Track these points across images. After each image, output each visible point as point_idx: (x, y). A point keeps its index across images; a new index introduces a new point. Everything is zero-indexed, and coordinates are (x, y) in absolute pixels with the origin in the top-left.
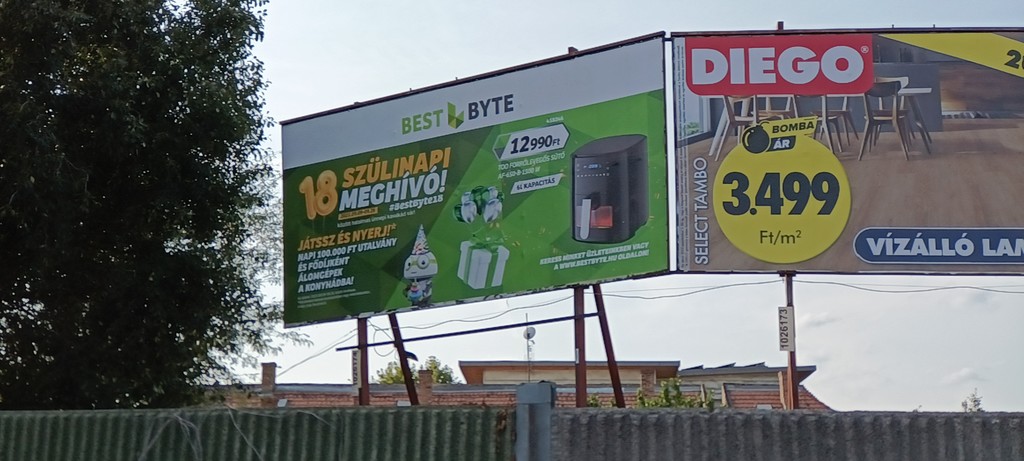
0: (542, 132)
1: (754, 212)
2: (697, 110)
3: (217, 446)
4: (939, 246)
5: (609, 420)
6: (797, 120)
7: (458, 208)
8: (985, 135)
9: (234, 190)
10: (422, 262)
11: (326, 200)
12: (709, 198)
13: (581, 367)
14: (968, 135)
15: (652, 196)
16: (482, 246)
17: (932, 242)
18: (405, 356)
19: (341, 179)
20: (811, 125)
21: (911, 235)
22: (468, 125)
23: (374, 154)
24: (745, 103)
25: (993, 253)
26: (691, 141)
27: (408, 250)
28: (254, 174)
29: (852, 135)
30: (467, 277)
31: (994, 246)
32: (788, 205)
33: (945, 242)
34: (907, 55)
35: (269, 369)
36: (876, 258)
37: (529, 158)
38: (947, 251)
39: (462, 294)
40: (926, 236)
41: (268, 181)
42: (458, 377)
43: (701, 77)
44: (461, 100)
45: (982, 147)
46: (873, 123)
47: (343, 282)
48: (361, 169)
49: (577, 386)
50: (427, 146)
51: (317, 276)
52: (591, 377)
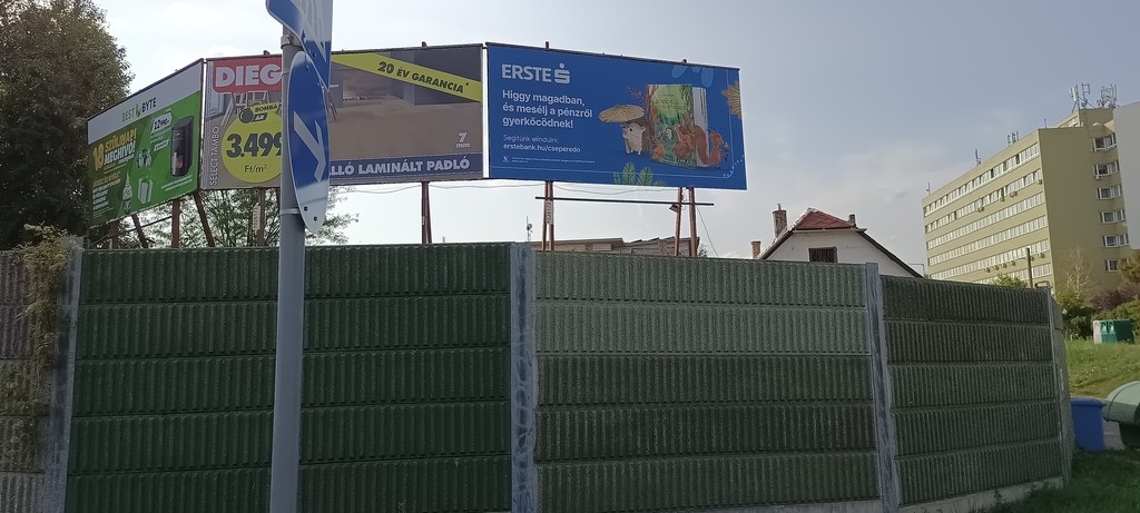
1: (243, 155)
2: (216, 100)
4: (337, 170)
6: (269, 104)
7: (138, 161)
8: (364, 108)
14: (355, 109)
15: (194, 148)
16: (144, 181)
20: (275, 107)
24: (242, 95)
25: (364, 172)
26: (212, 118)
27: (124, 184)
31: (364, 169)
32: (261, 150)
33: (340, 167)
38: (340, 173)
43: (220, 83)
45: (362, 115)
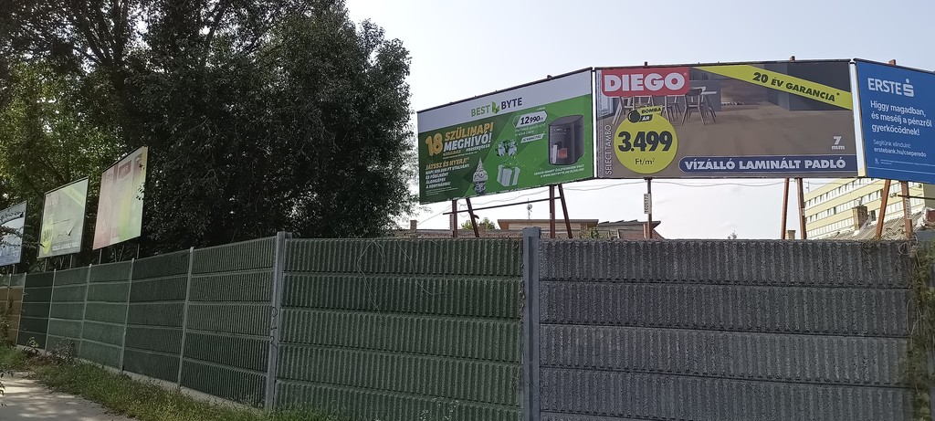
0: (536, 114)
1: (633, 150)
2: (606, 103)
3: (391, 255)
4: (718, 165)
5: (565, 244)
6: (654, 107)
7: (497, 150)
8: (742, 113)
9: (397, 142)
10: (481, 174)
11: (437, 147)
12: (612, 143)
13: (552, 221)
14: (733, 113)
15: (585, 143)
16: (507, 167)
17: (715, 163)
18: (473, 217)
19: (444, 137)
20: (659, 109)
21: (705, 160)
22: (501, 112)
23: (459, 125)
24: (629, 99)
25: (744, 168)
27: (474, 169)
28: (407, 135)
29: (678, 114)
30: (501, 181)
32: (649, 146)
33: (721, 163)
34: (705, 76)
35: (414, 223)
36: (689, 171)
37: (529, 126)
38: (722, 167)
39: (499, 189)
40: (712, 160)
41: (412, 139)
42: (497, 227)
43: (608, 88)
44: (498, 100)
45: (740, 118)
46: (688, 108)
47: (446, 184)
48: (453, 132)
49: (551, 231)
50: (483, 122)
51: (435, 181)
52: (557, 227)
